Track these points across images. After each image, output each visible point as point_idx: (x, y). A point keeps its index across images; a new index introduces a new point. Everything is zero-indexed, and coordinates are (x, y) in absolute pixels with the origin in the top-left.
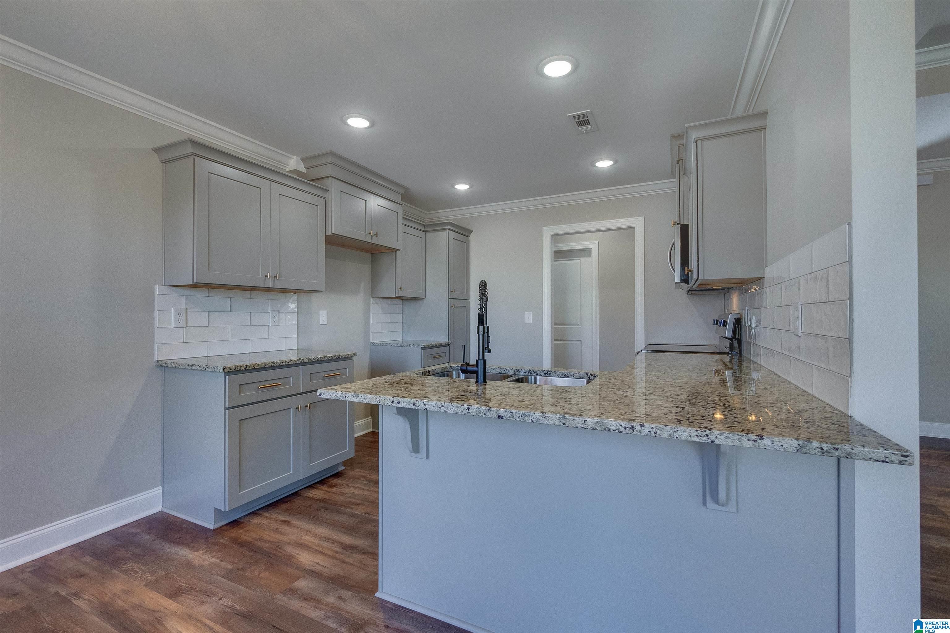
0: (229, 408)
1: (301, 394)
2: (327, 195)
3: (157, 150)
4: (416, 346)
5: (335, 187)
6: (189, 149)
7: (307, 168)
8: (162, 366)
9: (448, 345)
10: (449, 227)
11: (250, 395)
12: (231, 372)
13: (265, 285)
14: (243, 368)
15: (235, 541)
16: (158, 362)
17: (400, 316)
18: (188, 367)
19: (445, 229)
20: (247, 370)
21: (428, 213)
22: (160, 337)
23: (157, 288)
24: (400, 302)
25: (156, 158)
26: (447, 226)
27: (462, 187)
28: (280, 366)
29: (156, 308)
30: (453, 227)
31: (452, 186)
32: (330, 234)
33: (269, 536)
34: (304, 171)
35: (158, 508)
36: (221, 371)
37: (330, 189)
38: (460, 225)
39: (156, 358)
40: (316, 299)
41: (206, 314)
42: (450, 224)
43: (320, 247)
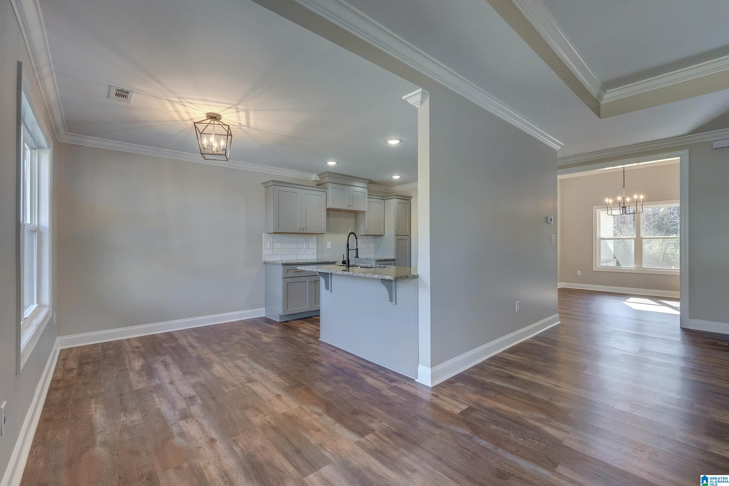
0: (283, 278)
1: (311, 276)
2: (327, 191)
3: (263, 183)
4: (373, 260)
5: (330, 186)
6: (272, 183)
7: (320, 179)
8: (265, 263)
9: (395, 260)
10: (395, 197)
11: (291, 274)
12: (284, 265)
13: (299, 232)
14: (288, 264)
15: (285, 325)
16: (264, 261)
17: (373, 245)
18: (272, 263)
19: (393, 198)
20: (290, 264)
21: (390, 188)
22: (265, 252)
23: (263, 234)
24: (373, 237)
25: (263, 186)
26: (394, 196)
27: (396, 177)
28: (302, 264)
29: (263, 242)
30: (400, 197)
31: (391, 177)
32: (328, 208)
33: (295, 325)
34: (319, 180)
35: (263, 315)
36: (281, 264)
37: (328, 188)
38: (404, 195)
39: (263, 260)
40: (326, 237)
41: (280, 244)
42: (395, 195)
43: (324, 213)
